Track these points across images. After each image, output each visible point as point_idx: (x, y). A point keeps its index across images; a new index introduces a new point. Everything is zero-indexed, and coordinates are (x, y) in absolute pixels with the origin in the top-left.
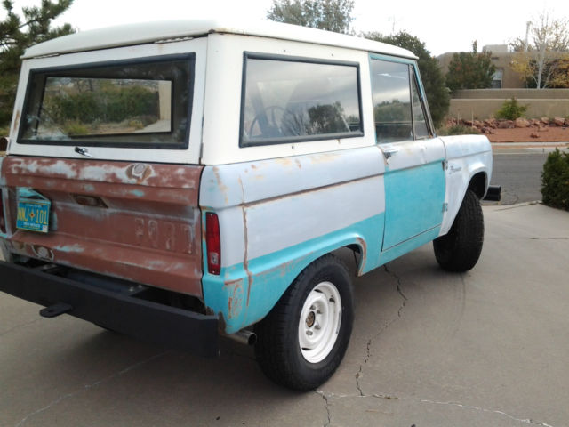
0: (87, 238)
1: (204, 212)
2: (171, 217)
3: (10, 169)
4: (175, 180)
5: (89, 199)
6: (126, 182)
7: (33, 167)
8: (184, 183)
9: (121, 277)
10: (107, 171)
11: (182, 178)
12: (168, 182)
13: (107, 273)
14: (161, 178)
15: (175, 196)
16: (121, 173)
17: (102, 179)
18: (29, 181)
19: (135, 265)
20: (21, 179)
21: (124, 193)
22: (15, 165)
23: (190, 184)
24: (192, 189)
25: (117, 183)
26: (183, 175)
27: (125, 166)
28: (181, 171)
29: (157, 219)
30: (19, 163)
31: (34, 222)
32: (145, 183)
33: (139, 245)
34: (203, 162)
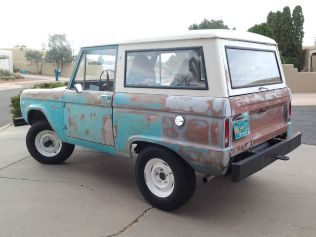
3: (236, 105)
7: (247, 100)
10: (272, 95)
18: (246, 108)
20: (242, 109)
21: (276, 102)
22: (238, 101)
27: (275, 92)
28: (285, 90)
30: (240, 100)
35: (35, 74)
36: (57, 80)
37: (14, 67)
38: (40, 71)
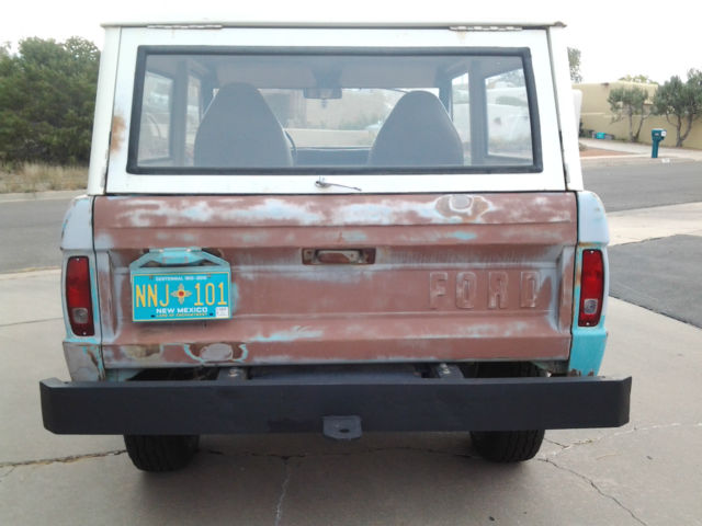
0: (315, 316)
1: (580, 250)
2: (504, 264)
3: (124, 220)
4: (535, 211)
5: (346, 253)
6: (440, 222)
7: (201, 212)
8: (552, 215)
9: (412, 359)
10: (396, 209)
11: (547, 210)
12: (523, 216)
13: (381, 359)
14: (509, 213)
15: (534, 235)
16: (429, 210)
17: (386, 221)
18: (188, 236)
19: (447, 336)
20: (161, 235)
21: (433, 238)
22: (140, 212)
23: (562, 216)
24: (567, 222)
25: (422, 225)
26: (548, 206)
27: (431, 200)
28: (540, 200)
29: (475, 270)
30: (152, 207)
31: (189, 303)
32: (479, 220)
33: (434, 309)
34: (571, 187)
35: (623, 140)
36: (655, 155)
37: (581, 124)
38: (634, 135)
